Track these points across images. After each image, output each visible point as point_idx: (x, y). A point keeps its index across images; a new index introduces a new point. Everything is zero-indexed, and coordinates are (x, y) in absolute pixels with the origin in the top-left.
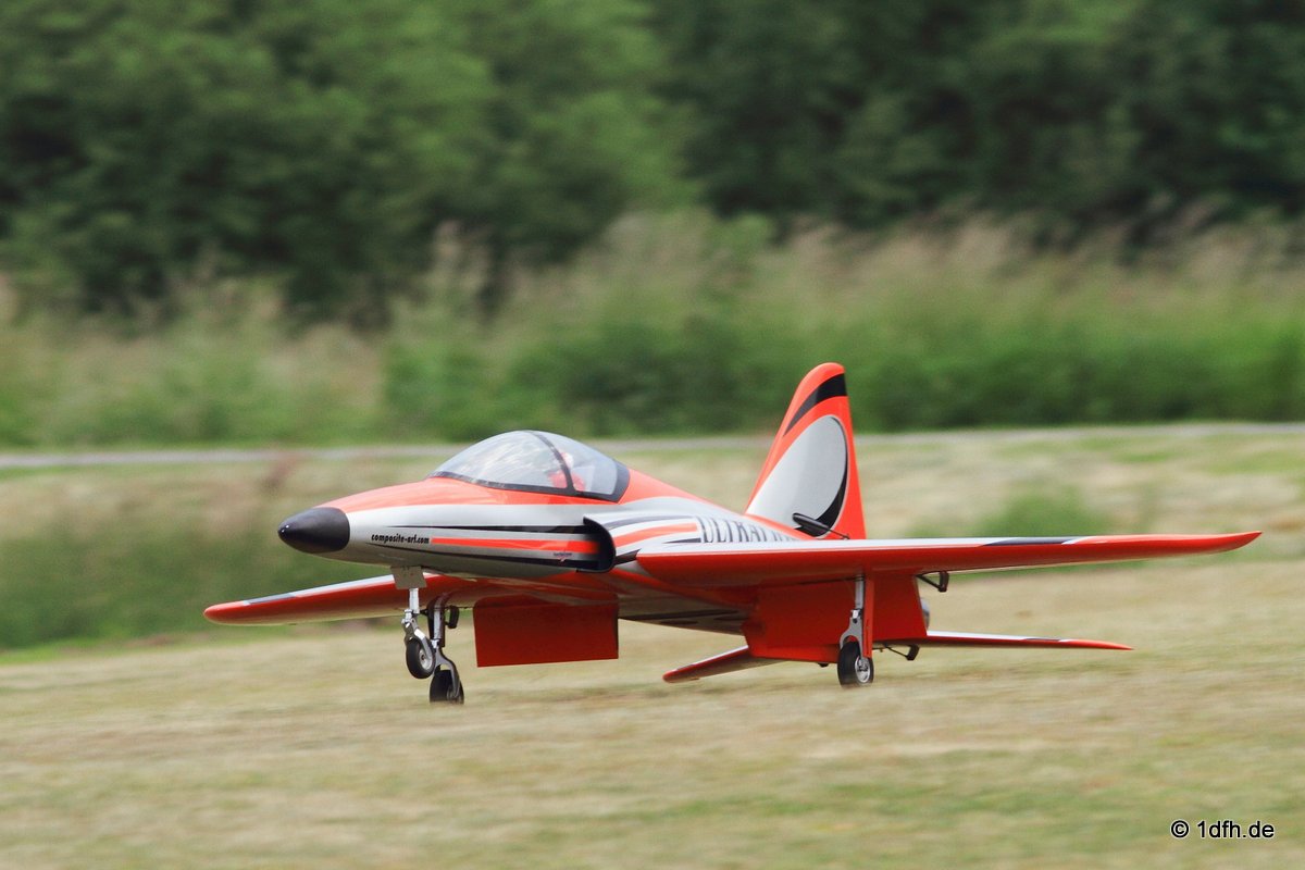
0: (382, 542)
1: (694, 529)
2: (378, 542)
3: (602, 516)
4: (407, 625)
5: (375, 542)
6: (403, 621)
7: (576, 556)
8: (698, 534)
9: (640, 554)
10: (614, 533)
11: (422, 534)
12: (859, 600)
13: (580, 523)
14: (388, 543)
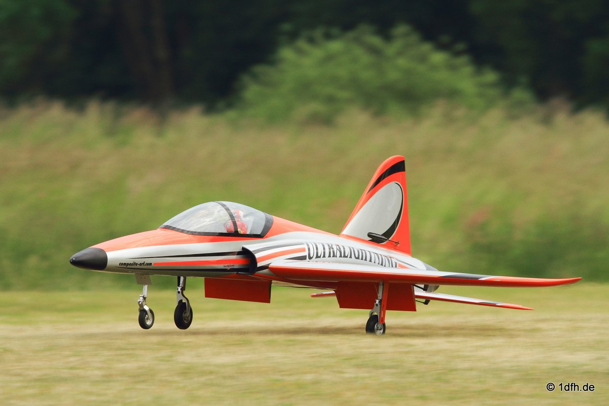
0: (125, 266)
1: (304, 250)
2: (123, 266)
3: (252, 246)
4: (141, 303)
5: (121, 266)
6: (138, 301)
7: (236, 266)
8: (306, 253)
9: (270, 266)
10: (257, 256)
11: (148, 261)
12: (380, 295)
13: (240, 249)
14: (129, 266)
